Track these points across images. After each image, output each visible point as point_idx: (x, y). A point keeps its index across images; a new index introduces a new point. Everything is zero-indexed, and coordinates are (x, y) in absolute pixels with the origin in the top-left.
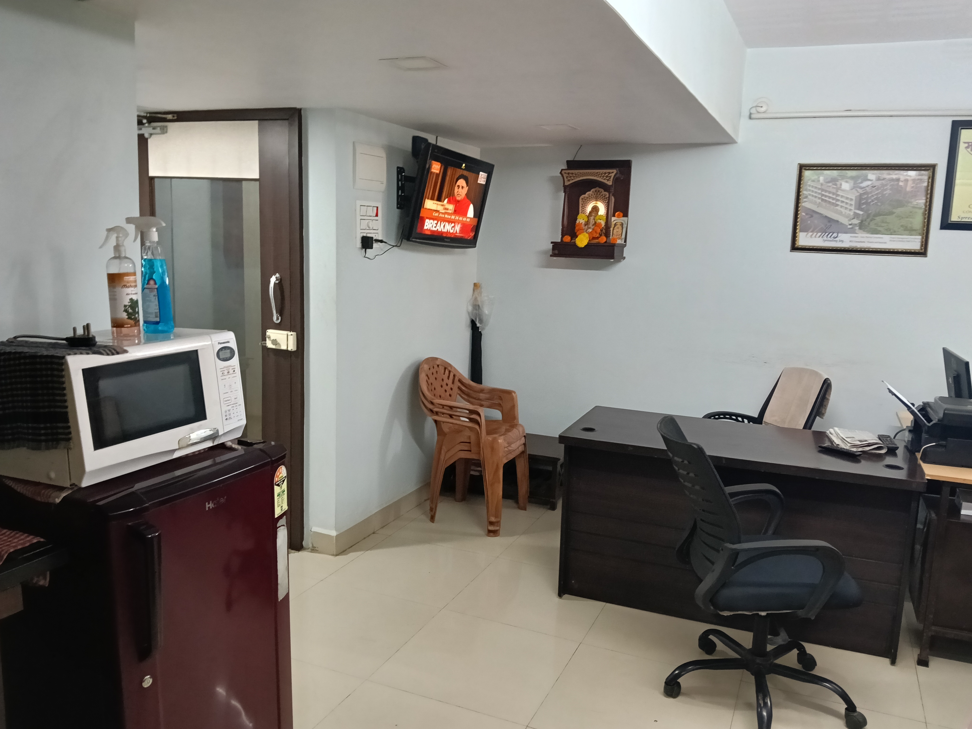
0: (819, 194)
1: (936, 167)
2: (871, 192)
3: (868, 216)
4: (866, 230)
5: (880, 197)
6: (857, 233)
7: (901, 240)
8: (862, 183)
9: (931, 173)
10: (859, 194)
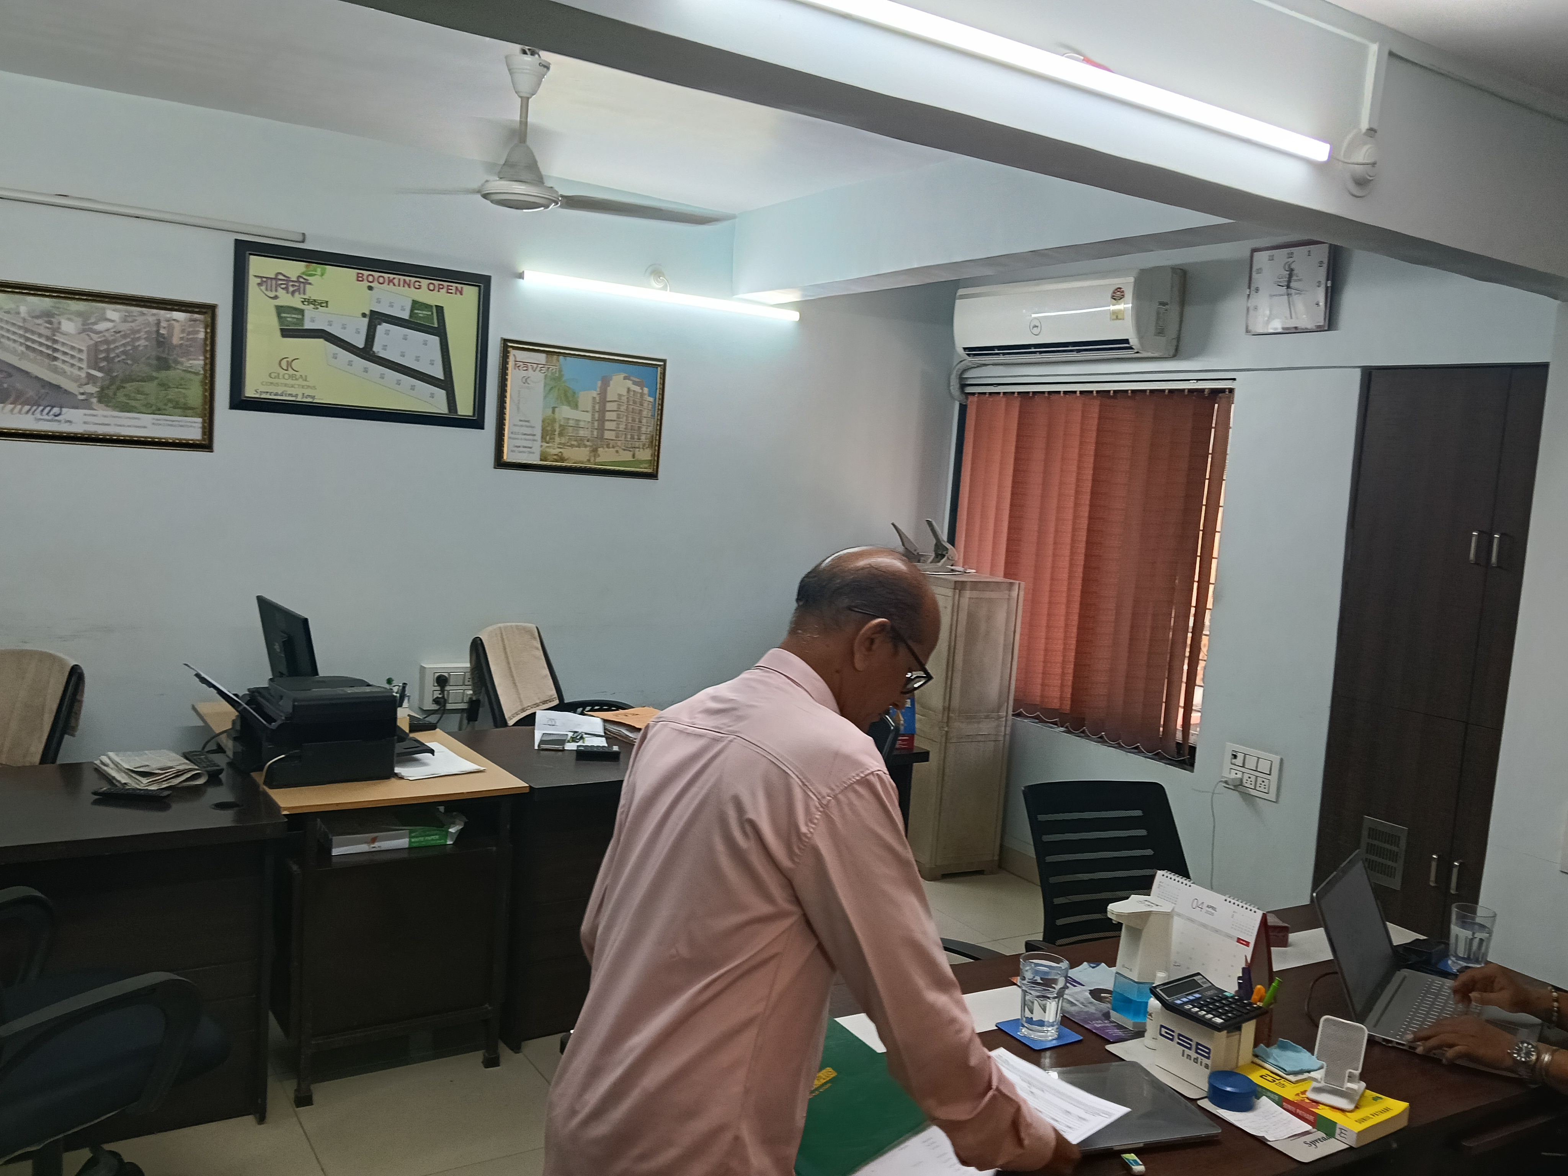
0: (21, 336)
1: (217, 310)
2: (114, 341)
3: (113, 380)
4: (110, 404)
5: (129, 350)
6: (95, 408)
7: (170, 423)
8: (95, 323)
9: (209, 320)
10: (94, 342)
